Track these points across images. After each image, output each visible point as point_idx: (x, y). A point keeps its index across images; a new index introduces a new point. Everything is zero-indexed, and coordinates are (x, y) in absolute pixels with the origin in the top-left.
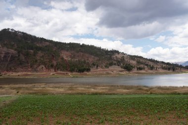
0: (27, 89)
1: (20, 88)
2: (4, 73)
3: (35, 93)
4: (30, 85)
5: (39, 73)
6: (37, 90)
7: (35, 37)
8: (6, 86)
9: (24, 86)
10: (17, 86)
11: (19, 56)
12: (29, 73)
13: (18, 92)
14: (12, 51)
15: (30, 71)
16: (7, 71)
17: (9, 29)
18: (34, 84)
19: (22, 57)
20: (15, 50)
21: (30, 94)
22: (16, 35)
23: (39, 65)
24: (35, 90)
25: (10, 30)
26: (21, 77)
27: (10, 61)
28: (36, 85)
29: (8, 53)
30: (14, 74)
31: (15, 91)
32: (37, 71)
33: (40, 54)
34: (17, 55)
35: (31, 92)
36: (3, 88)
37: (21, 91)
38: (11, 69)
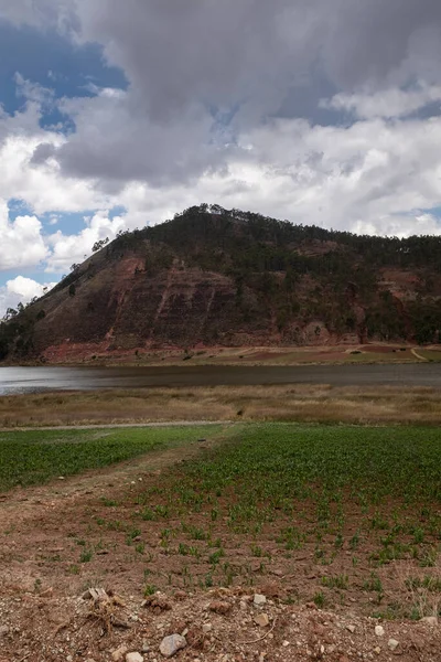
0: (268, 401)
1: (246, 399)
2: (195, 351)
3: (296, 418)
4: (280, 390)
5: (307, 349)
6: (301, 408)
7: (288, 225)
8: (206, 392)
9: (260, 391)
10: (239, 391)
11: (240, 292)
12: (274, 350)
13: (240, 413)
14: (219, 278)
15: (276, 343)
16: (207, 343)
17: (205, 206)
18: (290, 388)
19: (251, 298)
20: (228, 273)
21: (282, 418)
22: (229, 225)
23: (307, 322)
24: (296, 408)
25: (209, 211)
26: (250, 364)
27: (212, 311)
28: (298, 388)
29: (205, 286)
30: (227, 352)
31: (231, 410)
32: (299, 343)
33: (308, 282)
34: (234, 292)
35: (283, 412)
36: (197, 399)
37: (250, 410)
38: (216, 336)
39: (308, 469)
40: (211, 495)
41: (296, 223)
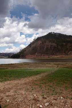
0: (62, 65)
1: (59, 64)
2: (50, 56)
4: (65, 63)
5: (69, 56)
6: (68, 66)
7: (66, 35)
8: (52, 63)
9: (61, 63)
10: (58, 63)
11: (58, 46)
12: (63, 56)
13: (58, 67)
14: (54, 44)
15: (64, 55)
16: (52, 55)
17: (52, 32)
18: (66, 62)
19: (59, 47)
20: (56, 43)
21: (65, 67)
22: (56, 35)
23: (69, 51)
25: (52, 33)
26: (60, 58)
27: (53, 49)
28: (67, 63)
29: (52, 45)
30: (56, 56)
31: (56, 66)
32: (68, 55)
33: (69, 45)
34: (57, 46)
35: (65, 66)
36: (51, 64)
37: (59, 66)
38: (54, 54)
39: (69, 76)
40: (53, 80)
41: (67, 35)
